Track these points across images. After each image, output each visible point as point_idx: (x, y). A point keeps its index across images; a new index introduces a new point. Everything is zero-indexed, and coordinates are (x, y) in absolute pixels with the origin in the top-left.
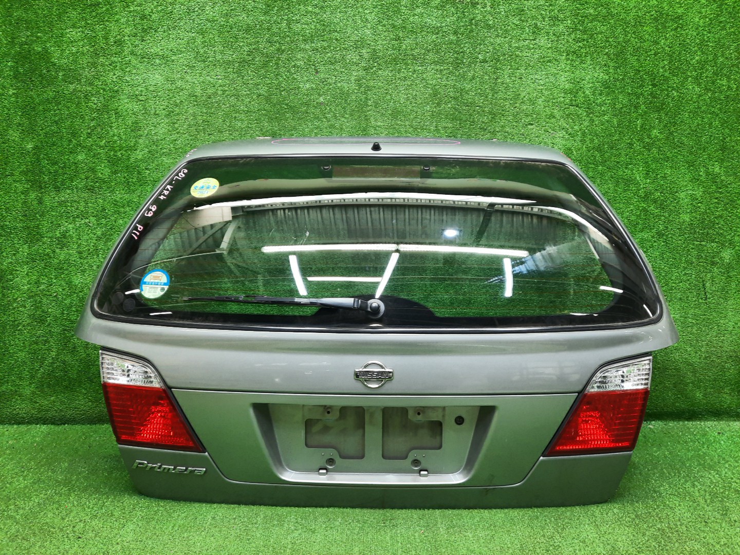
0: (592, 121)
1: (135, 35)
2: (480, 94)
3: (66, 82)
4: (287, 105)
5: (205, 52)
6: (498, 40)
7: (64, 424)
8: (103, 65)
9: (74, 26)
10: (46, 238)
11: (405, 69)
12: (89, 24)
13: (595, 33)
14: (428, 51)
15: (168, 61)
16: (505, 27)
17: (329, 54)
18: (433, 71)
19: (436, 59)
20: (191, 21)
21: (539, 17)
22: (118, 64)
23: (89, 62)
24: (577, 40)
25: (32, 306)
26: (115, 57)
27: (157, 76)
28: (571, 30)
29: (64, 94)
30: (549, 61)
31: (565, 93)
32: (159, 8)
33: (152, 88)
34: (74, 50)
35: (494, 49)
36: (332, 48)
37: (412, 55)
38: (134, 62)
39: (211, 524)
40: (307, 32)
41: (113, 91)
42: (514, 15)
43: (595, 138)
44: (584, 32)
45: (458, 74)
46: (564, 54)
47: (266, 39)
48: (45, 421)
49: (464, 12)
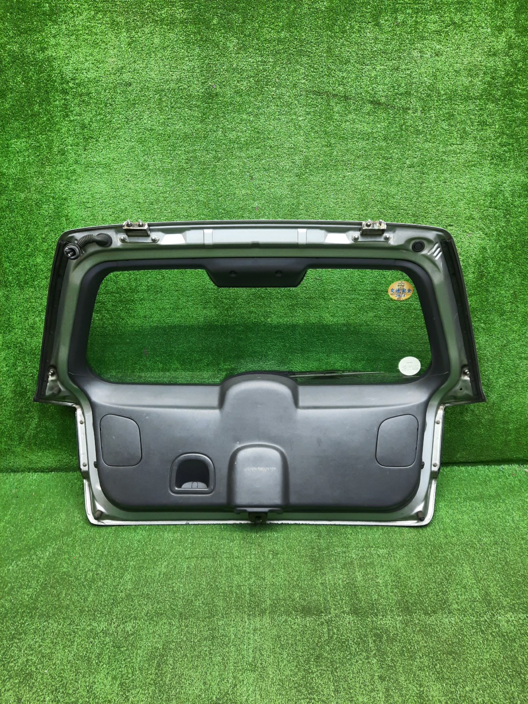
0: (508, 221)
1: (78, 145)
2: (405, 198)
3: (17, 190)
4: (224, 209)
5: (145, 161)
6: (427, 145)
7: (51, 472)
8: (50, 174)
9: (18, 137)
10: (17, 330)
11: (336, 175)
12: (32, 134)
13: (521, 138)
14: (358, 157)
15: (111, 169)
16: (434, 132)
17: (263, 161)
18: (362, 176)
19: (366, 165)
20: (130, 130)
21: (468, 121)
22: (64, 173)
23: (36, 172)
24: (502, 145)
25: (13, 384)
26: (60, 166)
27: (102, 185)
28: (498, 134)
29: (16, 201)
30: (474, 165)
31: (486, 196)
32: (98, 118)
33: (98, 196)
34: (21, 160)
35: (422, 154)
36: (266, 155)
37: (343, 161)
38: (78, 171)
39: (187, 572)
40: (243, 139)
41: (62, 199)
42: (444, 120)
43: (509, 237)
44: (510, 136)
45: (385, 179)
46: (489, 159)
47: (203, 147)
48: (35, 471)
49: (395, 118)
